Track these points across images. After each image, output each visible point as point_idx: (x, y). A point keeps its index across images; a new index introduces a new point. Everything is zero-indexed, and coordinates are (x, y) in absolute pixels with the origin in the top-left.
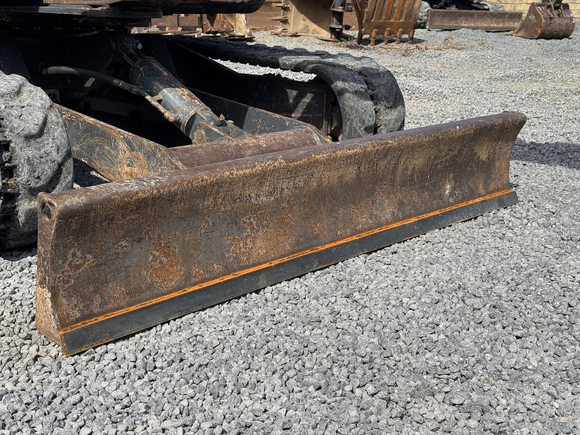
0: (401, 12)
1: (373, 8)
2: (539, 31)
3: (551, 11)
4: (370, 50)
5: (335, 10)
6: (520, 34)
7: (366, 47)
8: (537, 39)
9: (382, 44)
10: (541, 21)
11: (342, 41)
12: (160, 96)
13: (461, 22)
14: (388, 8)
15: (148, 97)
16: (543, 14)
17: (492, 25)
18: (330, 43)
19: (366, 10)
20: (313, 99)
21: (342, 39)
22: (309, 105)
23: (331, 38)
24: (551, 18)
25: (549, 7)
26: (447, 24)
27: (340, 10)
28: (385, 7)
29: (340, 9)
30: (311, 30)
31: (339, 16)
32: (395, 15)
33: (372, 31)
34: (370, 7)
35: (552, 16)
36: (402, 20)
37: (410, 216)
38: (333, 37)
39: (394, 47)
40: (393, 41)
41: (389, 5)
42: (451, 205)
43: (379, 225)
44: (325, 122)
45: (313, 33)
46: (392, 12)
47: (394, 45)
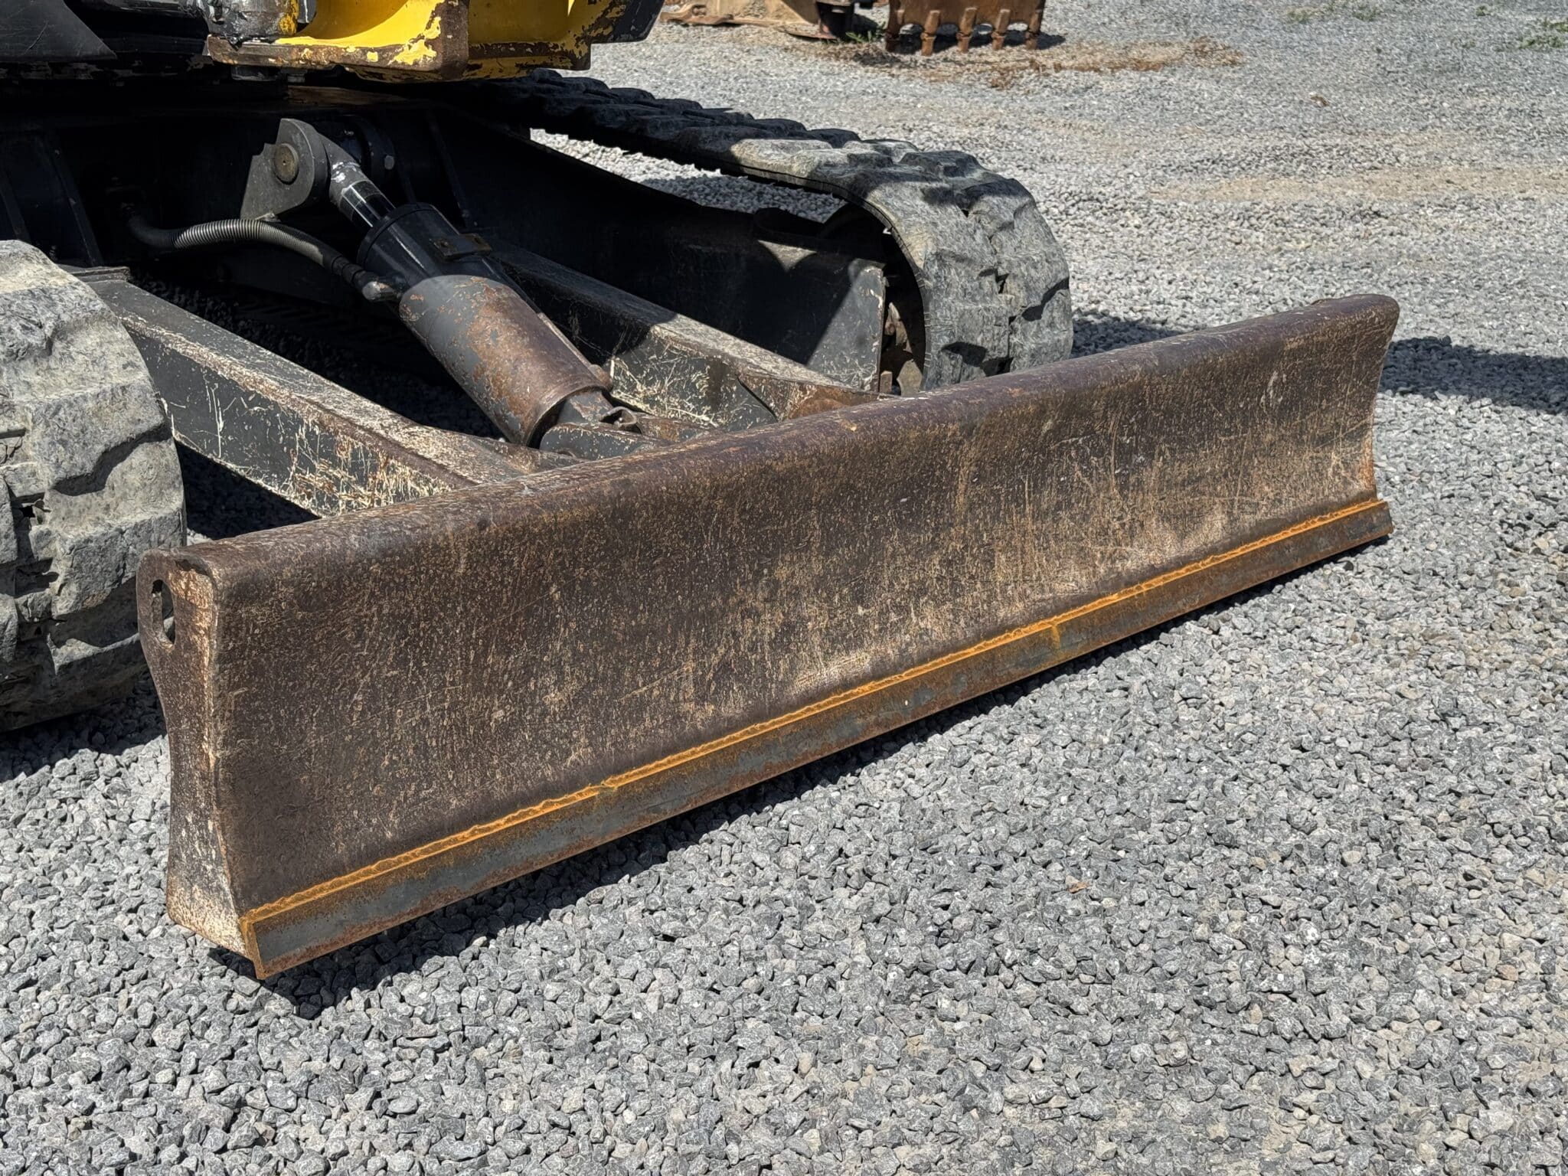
4: (915, 67)
7: (906, 58)
9: (954, 49)
11: (848, 40)
18: (818, 45)
21: (851, 35)
23: (821, 31)
30: (773, 9)
33: (925, 14)
38: (826, 29)
39: (984, 58)
45: (779, 17)
47: (987, 52)
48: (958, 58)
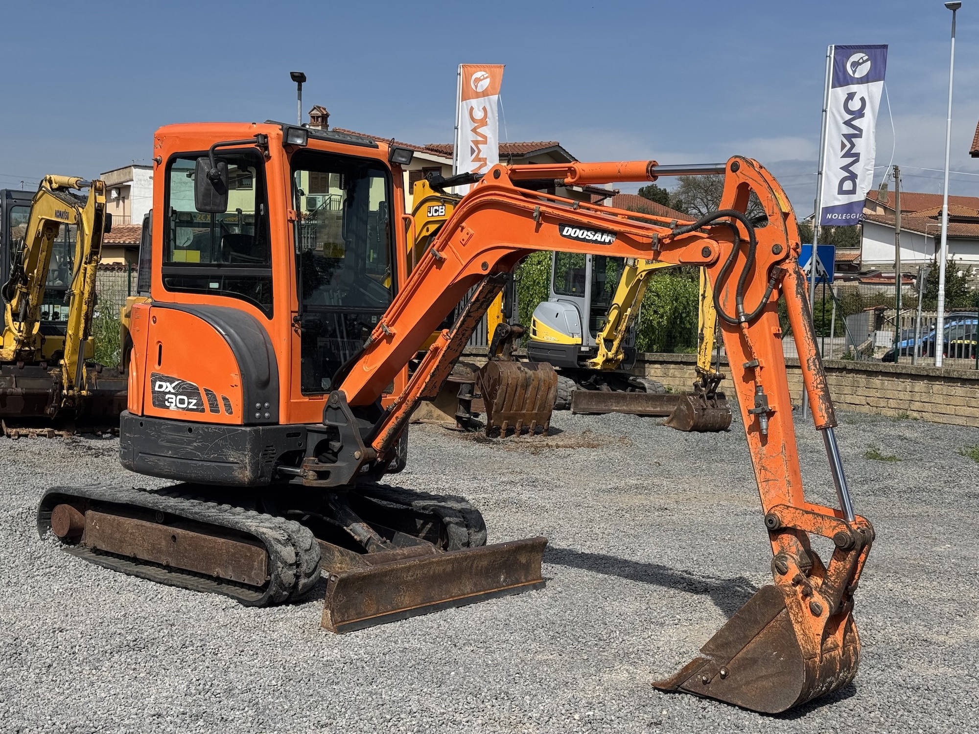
0: (534, 404)
1: (502, 399)
2: (692, 423)
3: (704, 401)
4: (499, 444)
5: (462, 397)
6: (672, 425)
7: (495, 440)
8: (690, 431)
9: (514, 435)
10: (693, 412)
11: (469, 431)
12: (351, 527)
13: (612, 405)
14: (519, 399)
15: (345, 528)
16: (695, 404)
17: (648, 409)
18: (456, 432)
19: (495, 401)
20: (432, 525)
21: (470, 429)
22: (430, 529)
23: (458, 427)
24: (704, 409)
25: (702, 397)
26: (594, 407)
27: (467, 399)
28: (516, 398)
29: (467, 397)
30: (435, 416)
31: (467, 405)
32: (527, 406)
33: (502, 423)
34: (500, 397)
35: (705, 407)
36: (535, 411)
37: (480, 591)
38: (460, 426)
39: (526, 440)
40: (527, 432)
41: (520, 395)
42: (504, 586)
43: (464, 594)
44: (439, 540)
45: (438, 419)
46: (524, 403)
47: (527, 438)
48: (516, 440)
